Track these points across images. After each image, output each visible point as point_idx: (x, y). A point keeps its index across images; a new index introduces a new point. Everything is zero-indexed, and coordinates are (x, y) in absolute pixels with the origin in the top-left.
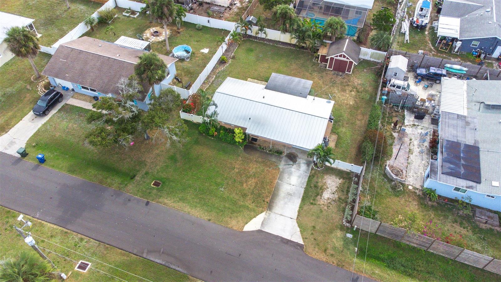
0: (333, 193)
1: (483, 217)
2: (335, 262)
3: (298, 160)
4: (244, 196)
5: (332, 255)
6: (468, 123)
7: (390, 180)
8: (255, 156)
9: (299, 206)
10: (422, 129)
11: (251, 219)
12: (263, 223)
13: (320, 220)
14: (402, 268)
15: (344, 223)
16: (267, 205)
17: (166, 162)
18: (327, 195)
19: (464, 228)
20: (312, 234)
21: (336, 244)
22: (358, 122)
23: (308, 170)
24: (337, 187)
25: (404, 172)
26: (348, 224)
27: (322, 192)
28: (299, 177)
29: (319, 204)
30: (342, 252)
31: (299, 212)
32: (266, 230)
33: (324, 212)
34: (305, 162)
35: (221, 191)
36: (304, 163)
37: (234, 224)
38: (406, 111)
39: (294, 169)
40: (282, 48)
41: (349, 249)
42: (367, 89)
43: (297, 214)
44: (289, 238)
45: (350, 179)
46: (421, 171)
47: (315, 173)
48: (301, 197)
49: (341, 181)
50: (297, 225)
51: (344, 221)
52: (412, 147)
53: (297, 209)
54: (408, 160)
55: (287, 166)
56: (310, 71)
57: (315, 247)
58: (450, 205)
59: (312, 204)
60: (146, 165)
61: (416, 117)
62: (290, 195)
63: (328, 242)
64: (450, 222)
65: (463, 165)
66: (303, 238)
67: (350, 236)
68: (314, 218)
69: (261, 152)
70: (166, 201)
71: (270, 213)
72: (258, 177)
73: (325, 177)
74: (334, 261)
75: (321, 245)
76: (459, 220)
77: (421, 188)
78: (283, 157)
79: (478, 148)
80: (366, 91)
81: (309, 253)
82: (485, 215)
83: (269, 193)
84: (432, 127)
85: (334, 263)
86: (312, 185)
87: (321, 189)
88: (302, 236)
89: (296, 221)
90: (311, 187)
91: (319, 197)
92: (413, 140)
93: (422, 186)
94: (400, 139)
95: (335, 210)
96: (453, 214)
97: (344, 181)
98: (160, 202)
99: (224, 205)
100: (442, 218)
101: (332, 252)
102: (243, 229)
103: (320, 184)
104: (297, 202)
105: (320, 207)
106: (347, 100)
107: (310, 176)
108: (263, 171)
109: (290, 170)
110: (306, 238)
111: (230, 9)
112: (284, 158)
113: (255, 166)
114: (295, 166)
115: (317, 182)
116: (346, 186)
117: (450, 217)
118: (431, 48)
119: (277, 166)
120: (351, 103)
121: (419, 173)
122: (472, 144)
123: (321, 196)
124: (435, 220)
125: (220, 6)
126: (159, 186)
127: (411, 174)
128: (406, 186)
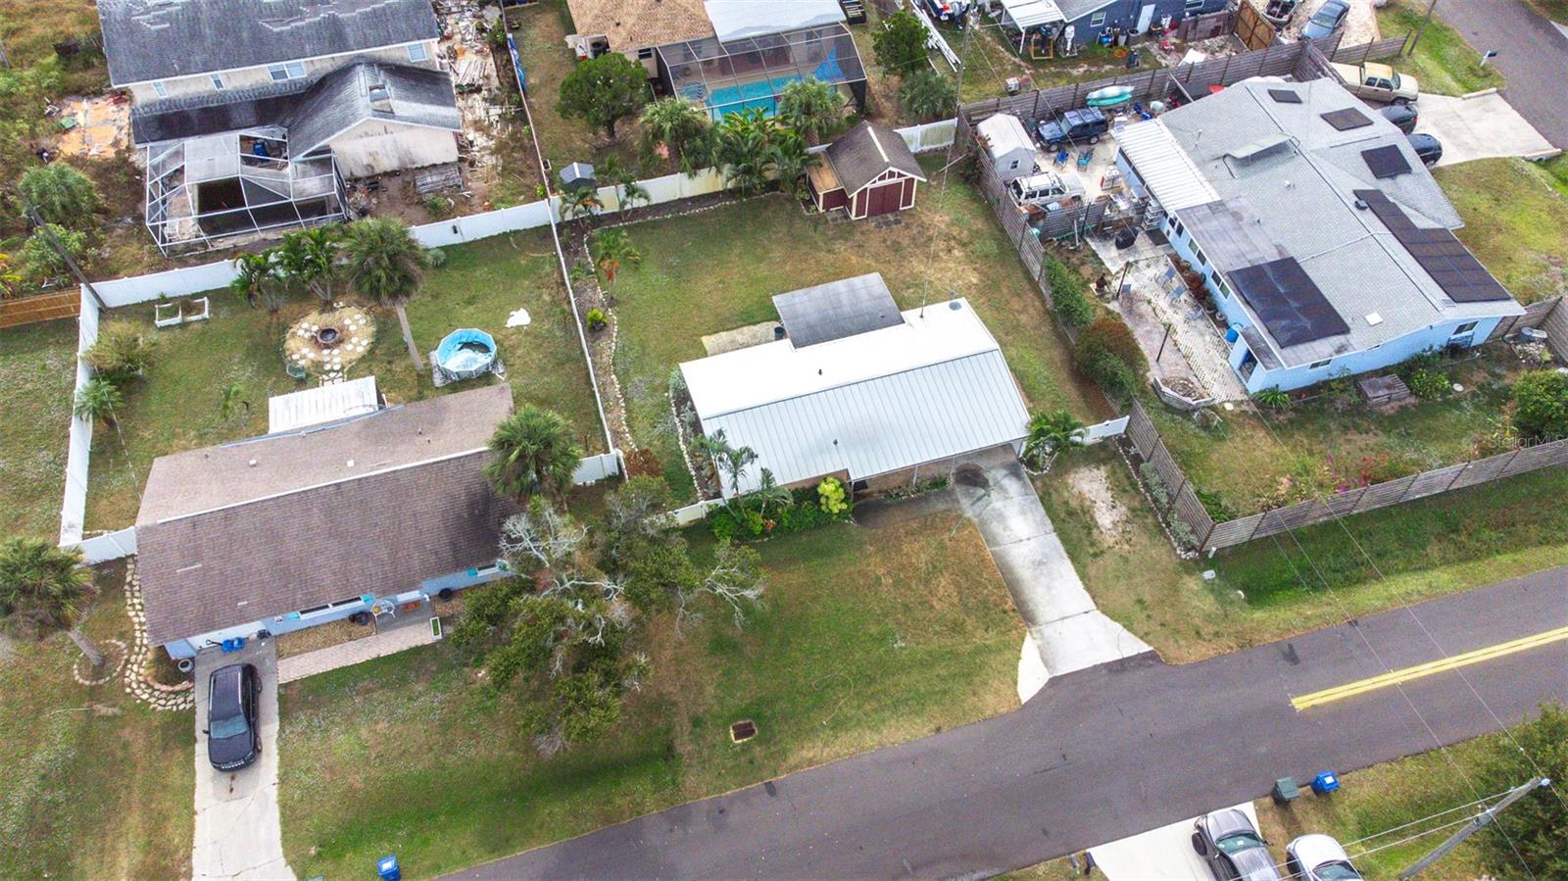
0: (1114, 507)
1: (1381, 393)
2: (1232, 644)
3: (990, 476)
4: (957, 628)
5: (1217, 634)
6: (1237, 216)
7: (1187, 412)
8: (896, 522)
9: (1077, 578)
10: (1148, 266)
11: (1015, 668)
12: (1046, 663)
13: (1137, 580)
14: (1339, 576)
15: (1183, 557)
16: (1018, 617)
17: (716, 666)
18: (1106, 517)
19: (1367, 433)
20: (1149, 617)
21: (1206, 608)
22: (1024, 318)
23: (1025, 485)
24: (1108, 488)
25: (1194, 380)
26: (1191, 554)
27: (1092, 518)
28: (1023, 513)
29: (1109, 547)
30: (1226, 616)
31: (1088, 588)
32: (1064, 669)
33: (1131, 557)
34: (1004, 472)
35: (901, 648)
36: (1006, 476)
37: (992, 703)
38: (1088, 240)
39: (996, 501)
40: (704, 215)
41: (1232, 602)
42: (974, 228)
43: (1087, 596)
44: (1118, 657)
45: (1115, 455)
46: (1219, 360)
47: (1044, 484)
48: (1065, 555)
49: (1102, 472)
50: (1108, 619)
51: (1178, 552)
52: (1165, 319)
53: (1080, 584)
54: (1179, 350)
55: (979, 503)
56: (821, 244)
57: (1177, 641)
58: (1314, 400)
59: (1095, 555)
60: (675, 704)
61: (1120, 246)
62: (1040, 563)
63: (1188, 615)
64: (1339, 436)
65: (1299, 309)
66: (1142, 638)
67: (1209, 574)
68: (1123, 581)
69: (900, 504)
70: (807, 754)
71: (1039, 631)
72: (946, 567)
73: (1070, 481)
74: (1228, 644)
75: (1182, 627)
76: (1346, 420)
77: (1246, 397)
78: (953, 490)
79: (1292, 260)
80: (978, 234)
81: (1177, 659)
82: (1380, 388)
83: (999, 587)
84: (1162, 253)
85: (1231, 648)
86: (1063, 515)
87: (1082, 510)
88: (1135, 634)
89: (1098, 612)
90: (1063, 521)
91: (1095, 531)
92: (1153, 300)
93: (1246, 391)
94: (1130, 312)
95: (1145, 540)
96: (1331, 416)
97: (1109, 467)
98: (796, 767)
99: (938, 676)
100: (1322, 436)
101: (1212, 629)
102: (1020, 700)
103: (1074, 504)
104: (1067, 568)
105: (1115, 554)
106: (960, 278)
107: (1042, 499)
108: (942, 546)
109: (994, 510)
110: (1147, 634)
111: (472, 164)
112: (957, 489)
113: (917, 546)
114: (994, 495)
115: (1066, 503)
116: (1121, 475)
117: (1332, 426)
118: (1015, 63)
119: (960, 517)
120: (975, 281)
121: (1220, 368)
122: (1278, 258)
123: (1099, 528)
124: (1316, 448)
125: (434, 166)
126: (753, 731)
127: (1208, 378)
128: (1220, 408)
